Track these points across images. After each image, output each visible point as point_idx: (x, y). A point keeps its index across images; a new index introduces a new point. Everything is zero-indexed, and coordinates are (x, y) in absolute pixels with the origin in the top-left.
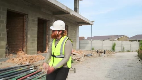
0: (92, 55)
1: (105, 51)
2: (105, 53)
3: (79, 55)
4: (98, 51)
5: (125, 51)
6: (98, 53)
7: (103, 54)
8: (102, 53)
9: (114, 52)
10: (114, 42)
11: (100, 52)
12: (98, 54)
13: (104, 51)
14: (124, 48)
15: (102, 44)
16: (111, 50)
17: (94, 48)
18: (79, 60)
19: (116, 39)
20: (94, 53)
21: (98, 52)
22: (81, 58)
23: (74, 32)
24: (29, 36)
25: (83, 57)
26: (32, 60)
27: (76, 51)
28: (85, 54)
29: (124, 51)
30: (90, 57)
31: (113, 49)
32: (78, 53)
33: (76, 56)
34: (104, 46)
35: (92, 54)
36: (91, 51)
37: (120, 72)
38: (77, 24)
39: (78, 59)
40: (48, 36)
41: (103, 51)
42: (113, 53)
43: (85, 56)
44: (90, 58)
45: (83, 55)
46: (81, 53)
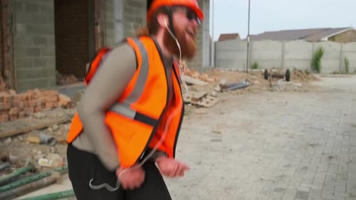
0: (246, 86)
1: (288, 72)
2: (288, 79)
3: (205, 86)
4: (266, 71)
5: (351, 70)
6: (266, 78)
7: (281, 82)
8: (281, 77)
9: (317, 76)
10: (317, 46)
11: (273, 76)
12: (266, 82)
13: (285, 71)
14: (347, 63)
15: (283, 51)
16: (309, 70)
17: (260, 64)
18: (199, 103)
19: (326, 38)
20: (255, 79)
21: (266, 75)
22: (205, 96)
24: (20, 27)
25: (214, 93)
26: (8, 110)
27: (196, 74)
28: (223, 82)
29: (347, 71)
30: (239, 91)
31: (316, 64)
32: (202, 79)
33: (195, 90)
34: (286, 57)
35: (248, 83)
36: (247, 72)
37: (331, 158)
39: (193, 99)
40: (99, 27)
41: (283, 72)
42: (315, 79)
43: (224, 88)
44: (237, 93)
45: (218, 86)
46: (212, 80)
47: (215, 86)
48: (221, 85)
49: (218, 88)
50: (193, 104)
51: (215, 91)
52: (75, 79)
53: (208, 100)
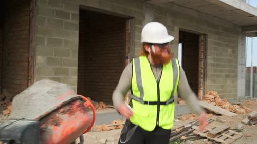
18: (216, 139)
22: (226, 130)
23: (230, 50)
25: (240, 126)
27: (227, 105)
28: (253, 114)
38: (240, 30)
39: (210, 134)
40: (129, 60)
43: (252, 120)
45: (247, 118)
46: (243, 111)
47: (244, 118)
48: (249, 117)
49: (246, 121)
50: (209, 140)
51: (242, 123)
52: (105, 106)
53: (228, 135)
